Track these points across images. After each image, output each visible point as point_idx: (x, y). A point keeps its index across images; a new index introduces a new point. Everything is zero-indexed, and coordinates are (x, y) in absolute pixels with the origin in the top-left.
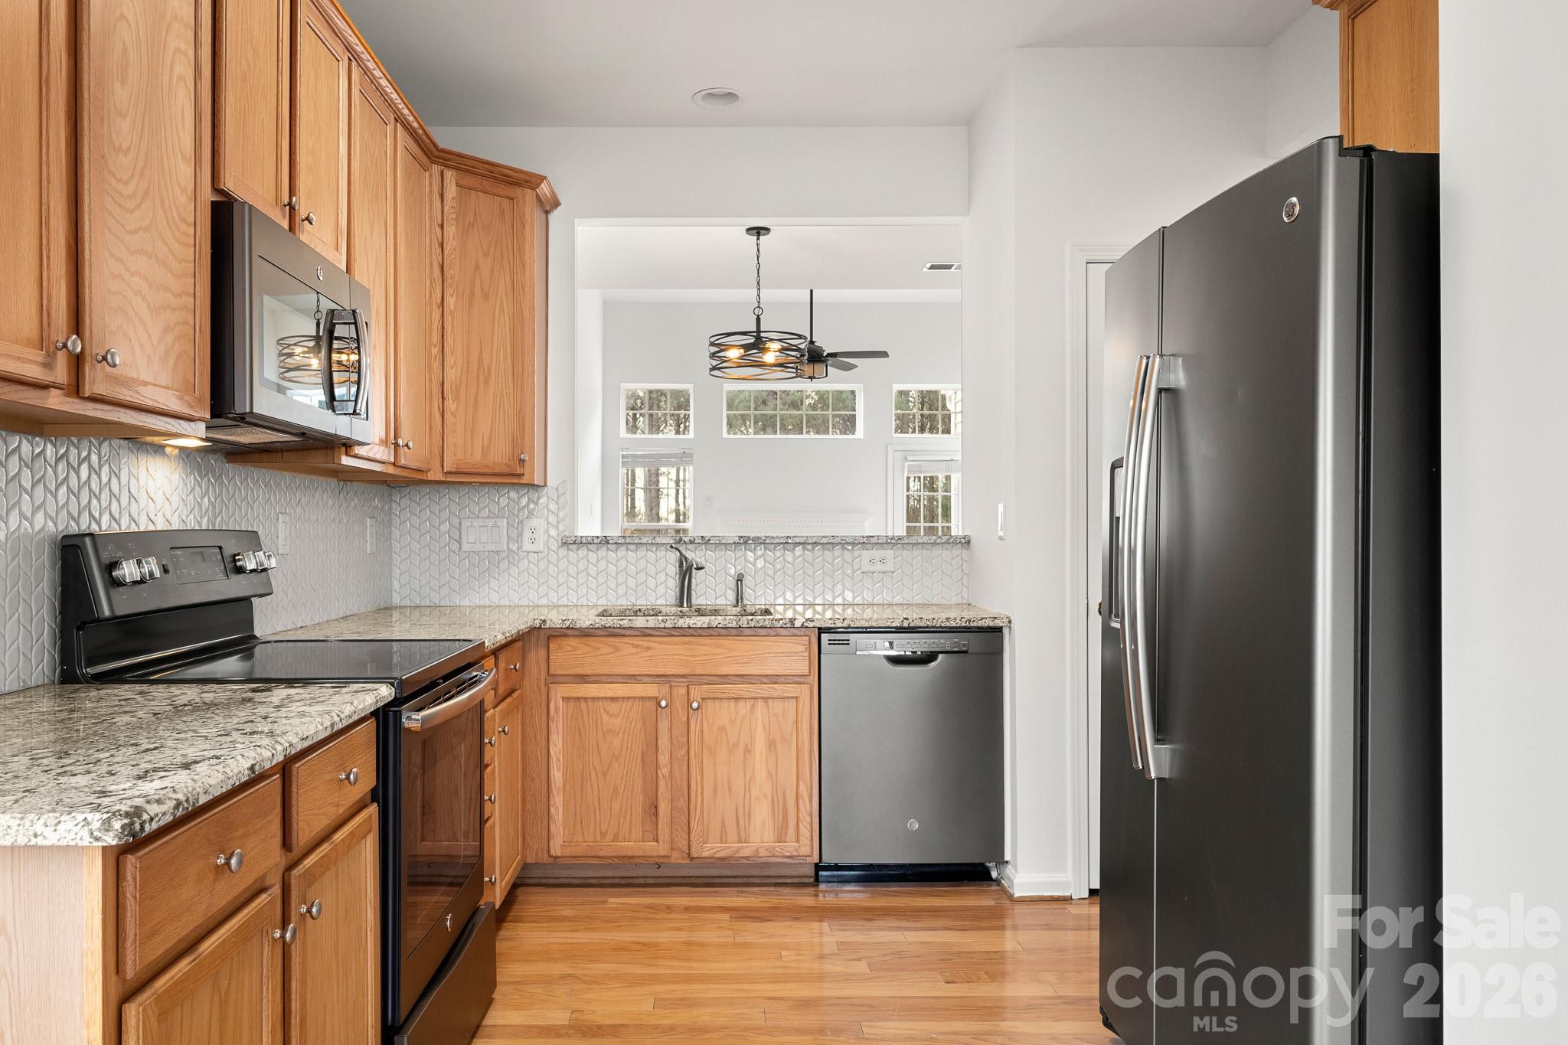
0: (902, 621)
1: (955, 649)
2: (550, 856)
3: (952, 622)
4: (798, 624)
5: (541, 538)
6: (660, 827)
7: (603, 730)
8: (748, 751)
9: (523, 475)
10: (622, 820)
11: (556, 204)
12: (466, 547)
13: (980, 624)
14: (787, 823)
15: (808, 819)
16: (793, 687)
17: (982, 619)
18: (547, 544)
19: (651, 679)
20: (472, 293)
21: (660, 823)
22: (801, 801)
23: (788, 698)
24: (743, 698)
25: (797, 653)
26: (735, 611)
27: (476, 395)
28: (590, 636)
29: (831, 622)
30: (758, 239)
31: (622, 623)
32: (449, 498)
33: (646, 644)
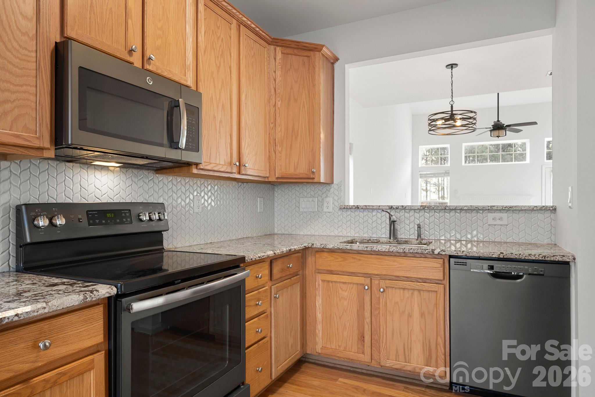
0: (499, 254)
1: (535, 273)
2: (317, 352)
3: (532, 257)
4: (436, 252)
5: (331, 206)
6: (365, 347)
7: (339, 297)
8: (410, 316)
9: (314, 178)
10: (348, 341)
11: (337, 59)
12: (301, 210)
13: (552, 259)
14: (431, 357)
15: (443, 357)
16: (434, 286)
17: (554, 256)
18: (333, 209)
19: (362, 275)
20: (289, 100)
21: (365, 345)
22: (438, 346)
23: (432, 291)
24: (407, 289)
25: (436, 268)
26: (416, 242)
27: (291, 143)
28: (334, 252)
29: (455, 252)
30: (452, 70)
31: (347, 247)
32: (295, 189)
33: (358, 258)
